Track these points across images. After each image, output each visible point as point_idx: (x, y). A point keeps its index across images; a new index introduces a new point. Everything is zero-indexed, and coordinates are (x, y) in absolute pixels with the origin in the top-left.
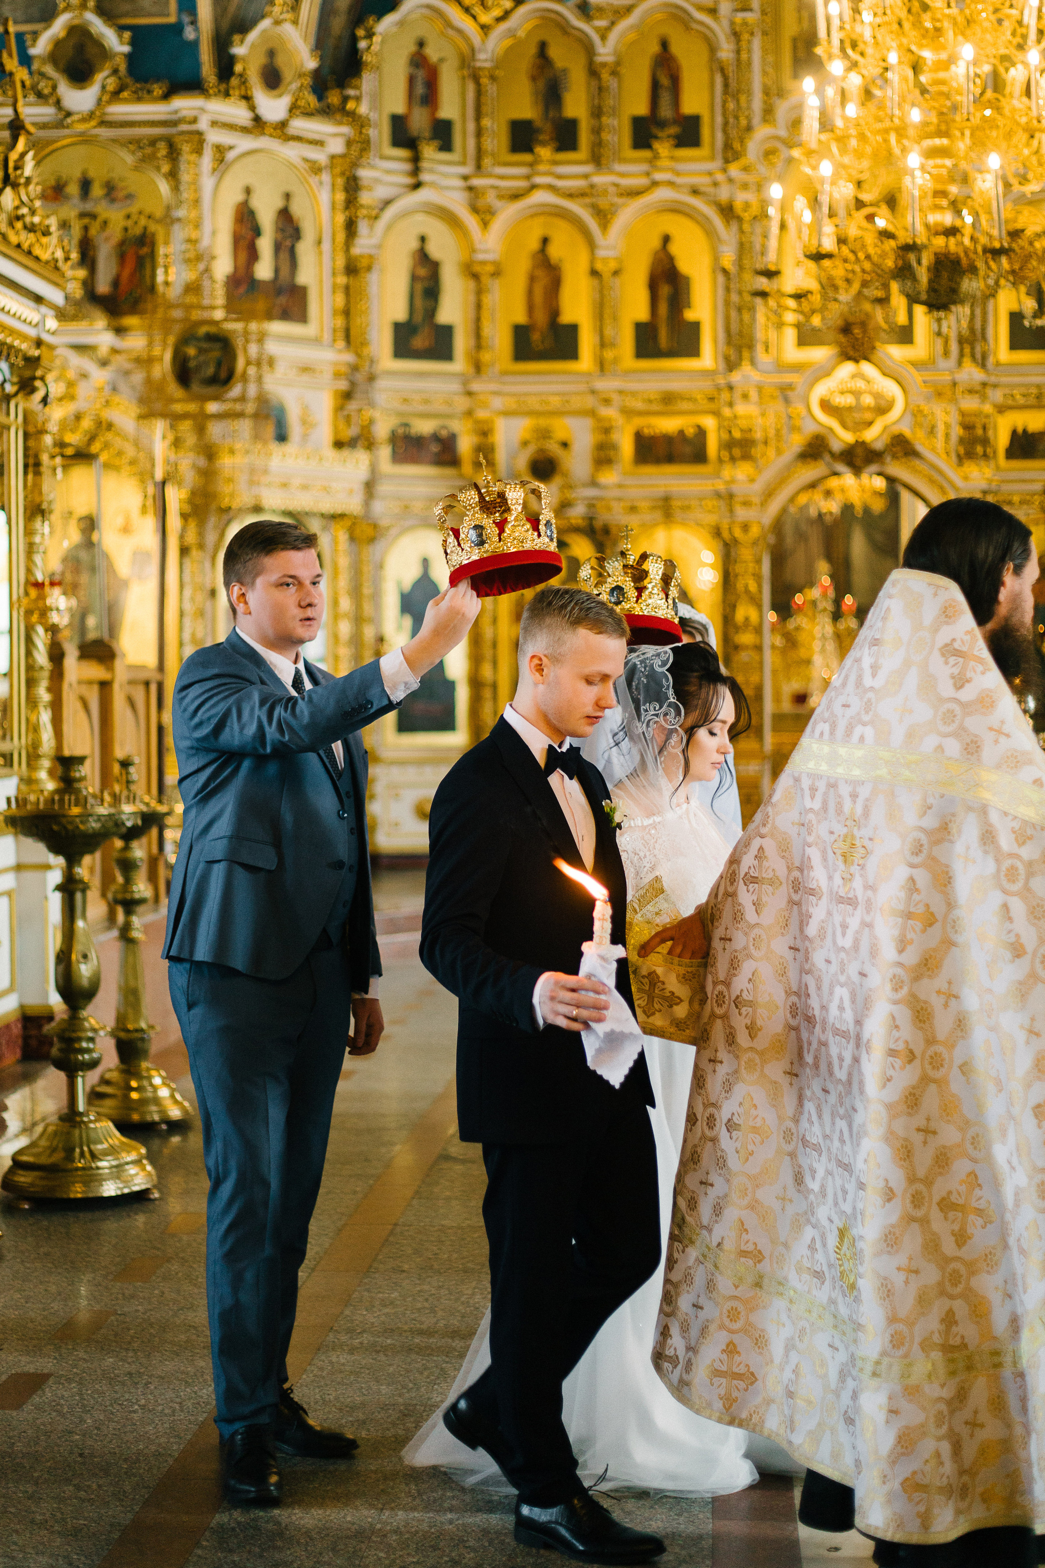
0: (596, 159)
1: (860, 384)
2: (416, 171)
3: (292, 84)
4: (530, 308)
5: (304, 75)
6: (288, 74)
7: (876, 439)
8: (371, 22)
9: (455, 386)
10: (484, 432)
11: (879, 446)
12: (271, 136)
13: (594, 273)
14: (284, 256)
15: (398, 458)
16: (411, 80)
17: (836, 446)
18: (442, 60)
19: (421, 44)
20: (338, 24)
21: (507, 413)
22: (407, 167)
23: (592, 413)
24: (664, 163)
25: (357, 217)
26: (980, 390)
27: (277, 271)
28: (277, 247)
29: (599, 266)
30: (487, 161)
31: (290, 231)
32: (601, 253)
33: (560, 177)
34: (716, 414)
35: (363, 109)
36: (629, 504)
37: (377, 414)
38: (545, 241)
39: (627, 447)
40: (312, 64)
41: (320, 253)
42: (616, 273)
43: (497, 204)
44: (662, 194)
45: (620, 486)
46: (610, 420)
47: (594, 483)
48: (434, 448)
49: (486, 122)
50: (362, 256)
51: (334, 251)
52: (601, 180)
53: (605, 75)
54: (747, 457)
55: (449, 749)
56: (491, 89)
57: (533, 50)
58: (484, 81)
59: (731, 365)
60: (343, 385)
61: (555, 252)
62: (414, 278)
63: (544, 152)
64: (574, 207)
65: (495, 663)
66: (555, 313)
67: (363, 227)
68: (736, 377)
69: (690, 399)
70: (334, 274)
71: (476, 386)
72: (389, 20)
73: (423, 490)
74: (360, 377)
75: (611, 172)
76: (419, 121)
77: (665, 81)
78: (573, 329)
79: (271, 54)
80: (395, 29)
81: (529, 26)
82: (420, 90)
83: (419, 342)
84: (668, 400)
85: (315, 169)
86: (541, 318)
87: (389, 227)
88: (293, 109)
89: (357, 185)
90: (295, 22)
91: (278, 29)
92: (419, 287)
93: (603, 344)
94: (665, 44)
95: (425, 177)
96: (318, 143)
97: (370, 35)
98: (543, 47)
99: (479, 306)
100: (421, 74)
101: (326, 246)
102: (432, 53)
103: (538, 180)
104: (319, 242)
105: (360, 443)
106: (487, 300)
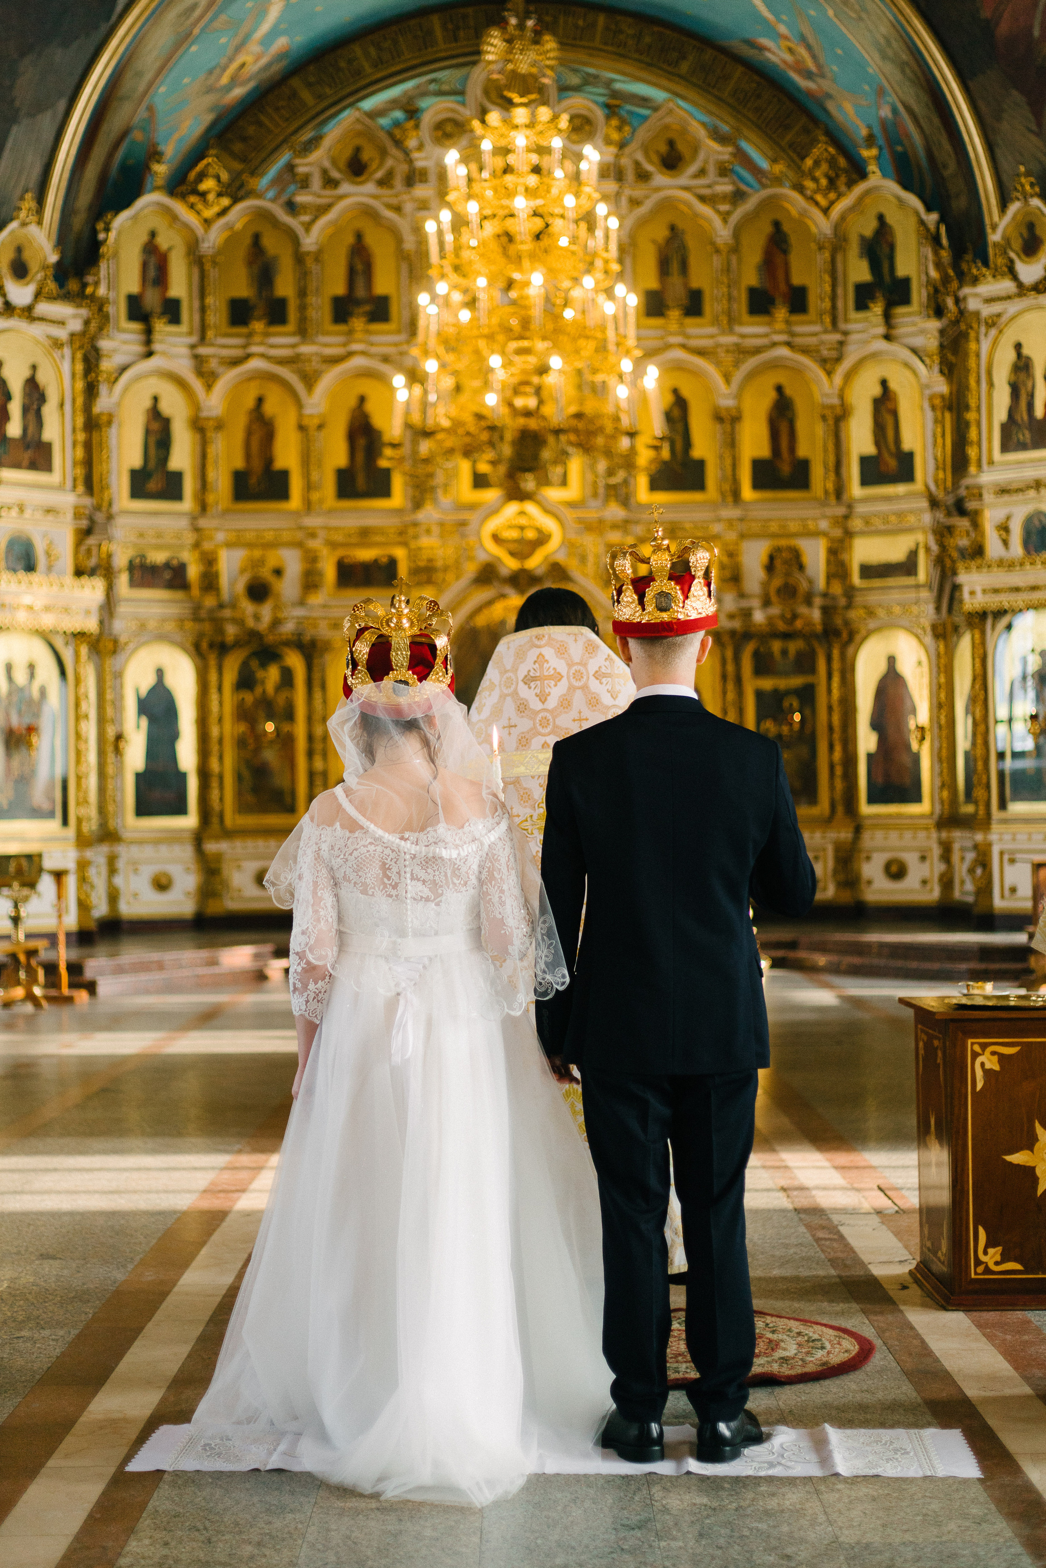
0: (303, 332)
1: (523, 521)
2: (148, 342)
3: (37, 274)
4: (248, 456)
5: (48, 267)
6: (34, 266)
7: (539, 566)
8: (109, 217)
9: (184, 523)
10: (209, 561)
11: (539, 572)
12: (20, 316)
13: (302, 428)
14: (31, 416)
15: (134, 583)
16: (145, 266)
17: (504, 572)
18: (170, 249)
19: (153, 234)
20: (78, 222)
21: (229, 545)
22: (141, 337)
23: (299, 545)
24: (358, 335)
25: (98, 381)
26: (624, 526)
27: (25, 430)
28: (25, 410)
29: (306, 422)
30: (210, 334)
31: (36, 395)
32: (308, 411)
33: (272, 346)
34: (405, 544)
35: (102, 291)
36: (333, 622)
37: (114, 547)
38: (260, 401)
39: (330, 572)
40: (53, 258)
41: (63, 415)
42: (320, 427)
43: (221, 370)
44: (357, 362)
45: (324, 606)
46: (315, 551)
47: (302, 603)
48: (167, 575)
49: (209, 300)
50: (101, 414)
51: (74, 412)
52: (306, 349)
53: (310, 263)
54: (429, 582)
55: (182, 830)
56: (213, 273)
57: (247, 241)
58: (208, 266)
59: (418, 504)
60: (84, 523)
61: (269, 408)
62: (148, 432)
63: (258, 326)
64: (284, 372)
65: (221, 758)
66: (269, 461)
67: (103, 389)
68: (421, 516)
69: (383, 534)
70: (74, 430)
71: (203, 523)
72: (124, 216)
73: (157, 610)
74: (100, 517)
75: (313, 343)
76: (152, 300)
77: (359, 267)
78: (284, 475)
79: (19, 250)
80: (130, 222)
81: (244, 220)
82: (152, 273)
83: (153, 485)
84: (365, 535)
85: (57, 344)
86: (257, 465)
87: (126, 389)
88: (38, 295)
89: (98, 354)
90: (40, 223)
91: (24, 230)
92: (152, 440)
93: (309, 487)
94: (359, 236)
95: (157, 347)
96: (61, 323)
97: (107, 230)
98: (256, 238)
99: (204, 456)
100: (153, 261)
101: (68, 407)
102: (163, 242)
103: (254, 349)
104: (62, 405)
105: (98, 572)
106: (211, 451)
